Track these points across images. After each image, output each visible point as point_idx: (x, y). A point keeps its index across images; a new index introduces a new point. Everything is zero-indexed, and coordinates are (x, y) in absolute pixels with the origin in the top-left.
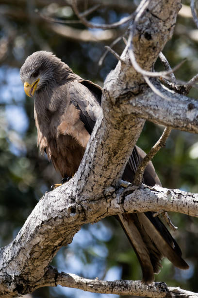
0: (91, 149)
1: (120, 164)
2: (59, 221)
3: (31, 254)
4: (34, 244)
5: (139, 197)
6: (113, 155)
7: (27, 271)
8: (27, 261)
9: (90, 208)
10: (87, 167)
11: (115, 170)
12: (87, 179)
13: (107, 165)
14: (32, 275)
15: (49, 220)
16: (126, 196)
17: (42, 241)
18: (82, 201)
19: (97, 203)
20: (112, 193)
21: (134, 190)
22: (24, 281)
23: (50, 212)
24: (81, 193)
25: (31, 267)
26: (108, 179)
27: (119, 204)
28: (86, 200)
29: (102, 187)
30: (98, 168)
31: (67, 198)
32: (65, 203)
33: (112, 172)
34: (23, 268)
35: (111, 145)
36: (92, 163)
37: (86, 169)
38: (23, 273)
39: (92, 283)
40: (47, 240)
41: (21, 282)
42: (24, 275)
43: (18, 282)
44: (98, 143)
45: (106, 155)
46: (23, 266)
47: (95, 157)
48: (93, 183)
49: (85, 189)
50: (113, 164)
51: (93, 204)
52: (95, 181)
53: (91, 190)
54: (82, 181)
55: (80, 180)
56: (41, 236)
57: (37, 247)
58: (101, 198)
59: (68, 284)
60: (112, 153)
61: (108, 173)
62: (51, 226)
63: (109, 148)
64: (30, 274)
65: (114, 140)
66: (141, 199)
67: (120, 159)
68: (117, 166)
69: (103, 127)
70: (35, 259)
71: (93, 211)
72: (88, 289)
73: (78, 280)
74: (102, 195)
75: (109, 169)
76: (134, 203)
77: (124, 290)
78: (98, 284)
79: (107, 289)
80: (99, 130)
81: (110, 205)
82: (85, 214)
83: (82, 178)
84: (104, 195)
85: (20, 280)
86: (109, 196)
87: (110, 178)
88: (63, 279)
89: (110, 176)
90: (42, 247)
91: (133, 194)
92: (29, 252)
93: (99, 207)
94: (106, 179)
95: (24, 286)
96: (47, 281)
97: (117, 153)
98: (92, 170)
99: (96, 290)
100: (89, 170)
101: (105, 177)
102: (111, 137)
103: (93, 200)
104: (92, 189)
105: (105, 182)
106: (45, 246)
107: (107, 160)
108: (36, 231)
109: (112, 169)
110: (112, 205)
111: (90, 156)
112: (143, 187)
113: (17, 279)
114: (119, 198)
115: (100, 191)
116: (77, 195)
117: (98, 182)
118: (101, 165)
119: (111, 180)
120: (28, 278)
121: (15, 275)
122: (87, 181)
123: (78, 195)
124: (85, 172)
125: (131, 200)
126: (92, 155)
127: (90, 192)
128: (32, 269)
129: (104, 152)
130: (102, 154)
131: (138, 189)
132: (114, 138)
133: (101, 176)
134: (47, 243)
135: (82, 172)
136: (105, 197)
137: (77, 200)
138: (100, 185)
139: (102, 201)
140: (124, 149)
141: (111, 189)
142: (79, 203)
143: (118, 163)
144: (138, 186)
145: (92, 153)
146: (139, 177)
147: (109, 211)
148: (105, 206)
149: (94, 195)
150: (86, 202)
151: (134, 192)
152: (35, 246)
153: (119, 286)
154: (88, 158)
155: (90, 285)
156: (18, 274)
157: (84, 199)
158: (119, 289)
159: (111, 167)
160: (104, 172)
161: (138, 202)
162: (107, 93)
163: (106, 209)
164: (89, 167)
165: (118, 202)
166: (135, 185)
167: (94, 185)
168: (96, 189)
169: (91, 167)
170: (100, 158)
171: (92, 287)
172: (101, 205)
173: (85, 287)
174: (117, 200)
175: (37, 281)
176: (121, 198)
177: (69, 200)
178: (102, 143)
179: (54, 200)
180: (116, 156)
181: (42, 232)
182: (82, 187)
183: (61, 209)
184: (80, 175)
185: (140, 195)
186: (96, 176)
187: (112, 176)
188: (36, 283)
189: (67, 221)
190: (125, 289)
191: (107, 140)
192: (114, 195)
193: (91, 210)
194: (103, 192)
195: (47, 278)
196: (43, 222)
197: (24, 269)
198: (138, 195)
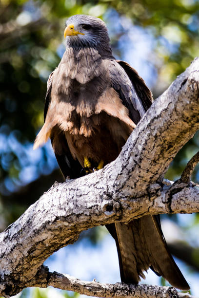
0: (139, 141)
1: (170, 158)
2: (83, 219)
3: (29, 252)
4: (37, 240)
5: (188, 196)
6: (167, 148)
7: (20, 270)
8: (22, 259)
9: (129, 206)
10: (131, 160)
11: (164, 164)
12: (130, 174)
13: (157, 159)
14: (24, 275)
15: (68, 216)
16: (174, 194)
17: (49, 238)
18: (121, 197)
19: (139, 201)
20: (157, 190)
21: (183, 188)
22: (14, 281)
23: (72, 207)
24: (121, 188)
25: (26, 266)
26: (155, 174)
27: (164, 203)
28: (126, 197)
29: (147, 183)
30: (145, 162)
31: (101, 194)
32: (97, 198)
33: (160, 167)
34: (15, 267)
35: (168, 138)
36: (139, 157)
37: (130, 162)
38: (15, 272)
39: (90, 285)
40: (56, 237)
41: (11, 283)
42: (15, 275)
43: (7, 283)
44: (150, 135)
45: (158, 148)
46: (15, 264)
47: (144, 149)
48: (137, 178)
49: (126, 184)
50: (164, 158)
51: (134, 202)
52: (140, 177)
53: (133, 187)
54: (123, 175)
55: (121, 174)
56: (50, 232)
57: (40, 245)
58: (143, 196)
59: (62, 286)
60: (167, 146)
61: (156, 168)
62: (69, 223)
63: (165, 141)
64: (23, 274)
65: (174, 132)
66: (190, 199)
67: (172, 153)
68: (167, 160)
69: (163, 117)
70: (34, 257)
71: (132, 210)
72: (85, 293)
73: (75, 281)
74: (146, 192)
75: (158, 163)
76: (182, 203)
77: (127, 295)
78: (97, 287)
79: (108, 292)
80: (155, 120)
81: (153, 204)
82: (122, 213)
83: (124, 172)
84: (148, 192)
85: (9, 280)
86: (153, 193)
87: (157, 174)
88: (56, 280)
89: (157, 171)
90: (47, 245)
91: (181, 193)
92: (28, 249)
93: (139, 206)
94: (152, 175)
95: (13, 286)
96: (38, 281)
97: (172, 147)
98: (137, 164)
99: (95, 293)
100: (135, 164)
101: (152, 173)
102: (172, 129)
103: (135, 198)
104: (135, 185)
105: (151, 178)
106: (51, 244)
107: (159, 153)
108: (44, 227)
109: (162, 164)
110: (155, 204)
111: (137, 148)
112: (191, 185)
113: (7, 279)
114: (164, 196)
115: (144, 188)
116: (114, 192)
117: (143, 177)
118: (149, 159)
119: (157, 176)
120: (19, 278)
121: (5, 275)
122: (131, 176)
123: (116, 191)
124: (128, 165)
125: (179, 199)
126: (140, 148)
127: (132, 188)
128: (27, 268)
129: (157, 145)
130: (154, 147)
131: (187, 187)
132: (175, 130)
133: (148, 171)
134: (54, 241)
135: (125, 165)
136: (149, 194)
137: (114, 196)
138: (145, 181)
139: (144, 199)
140: (181, 142)
141: (157, 186)
142: (118, 200)
143: (169, 157)
144: (186, 183)
145: (140, 144)
146: (189, 173)
147: (150, 211)
148: (147, 204)
149: (136, 192)
150: (126, 199)
151: (183, 190)
152: (37, 243)
153: (122, 289)
154: (133, 151)
155: (88, 288)
156: (8, 273)
157: (124, 196)
158: (121, 294)
159: (161, 161)
160: (152, 166)
161: (187, 202)
162: (195, 84)
163: (148, 208)
164: (134, 161)
165: (164, 201)
166: (183, 182)
167: (138, 181)
168: (140, 185)
169: (136, 160)
170: (150, 151)
171: (90, 290)
172: (143, 203)
173: (82, 290)
174: (162, 198)
175: (28, 282)
176: (168, 197)
177: (105, 196)
178: (156, 134)
179: (79, 194)
180: (170, 150)
181: (53, 228)
182: (122, 183)
183: (89, 205)
184: (121, 169)
185: (190, 194)
186: (142, 170)
187: (159, 172)
188: (26, 283)
189: (95, 219)
190: (129, 293)
191: (165, 132)
192: (159, 193)
193: (131, 209)
194: (147, 189)
195: (39, 278)
196: (57, 218)
197: (17, 267)
198: (187, 193)
